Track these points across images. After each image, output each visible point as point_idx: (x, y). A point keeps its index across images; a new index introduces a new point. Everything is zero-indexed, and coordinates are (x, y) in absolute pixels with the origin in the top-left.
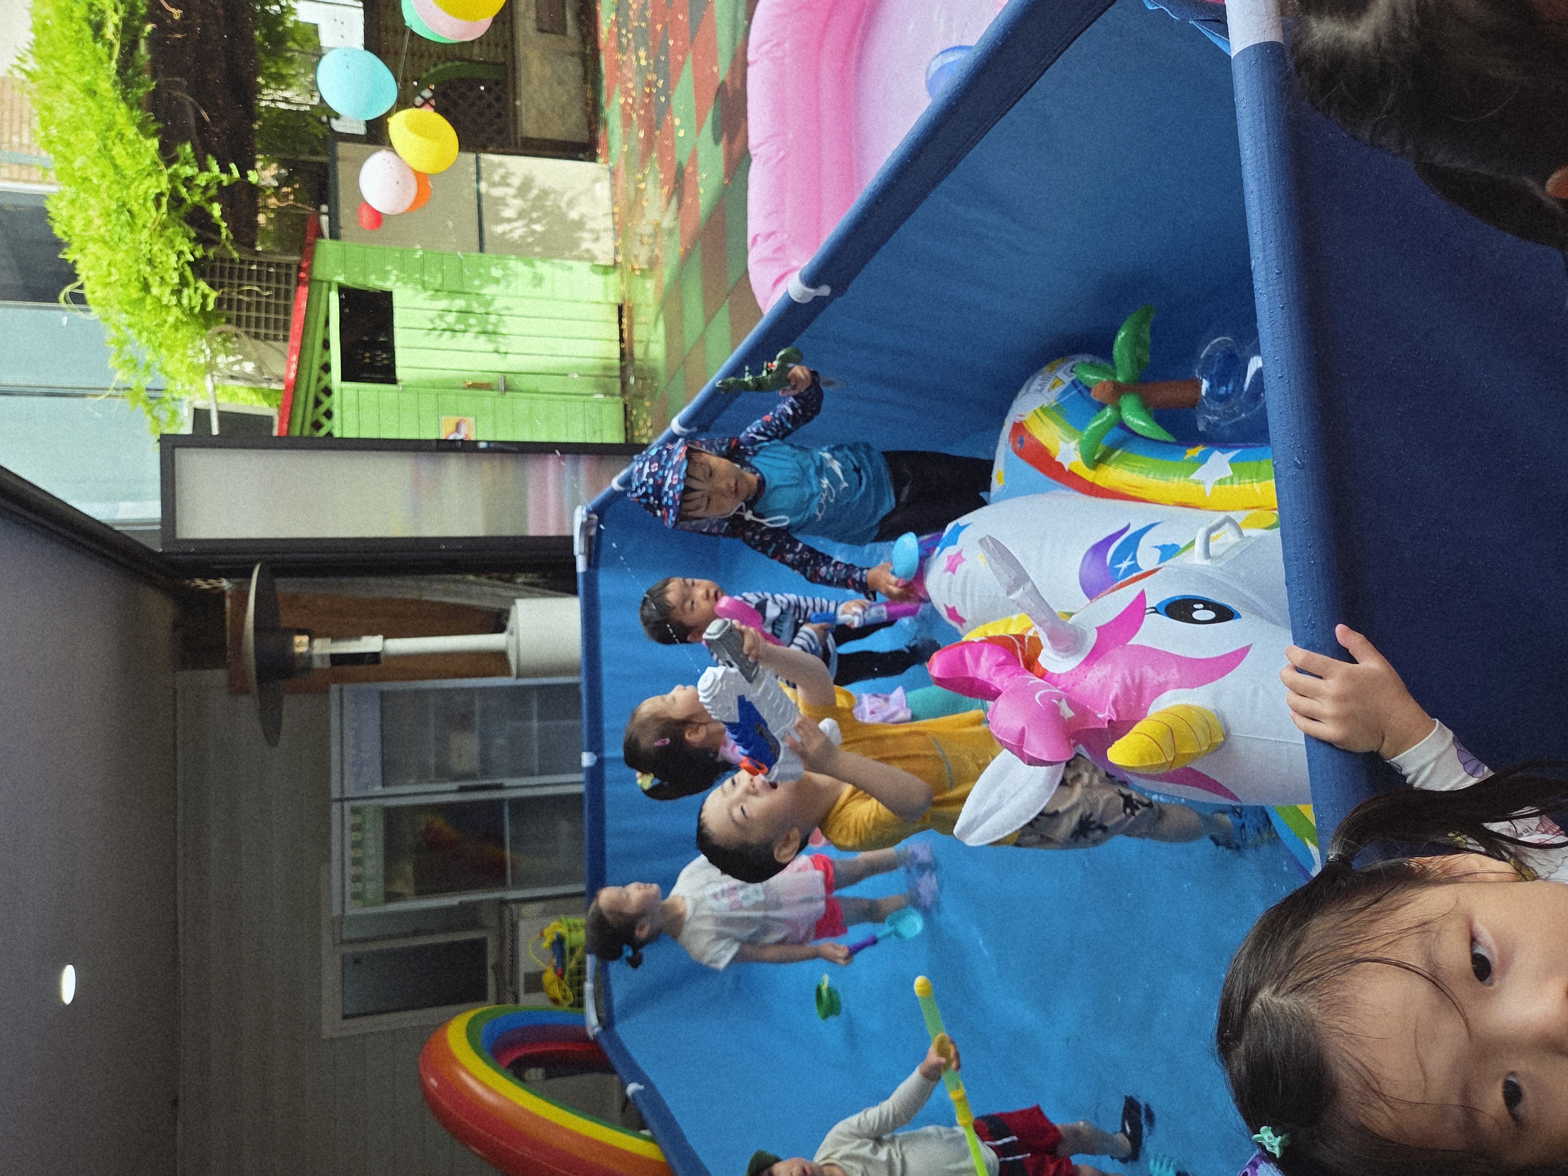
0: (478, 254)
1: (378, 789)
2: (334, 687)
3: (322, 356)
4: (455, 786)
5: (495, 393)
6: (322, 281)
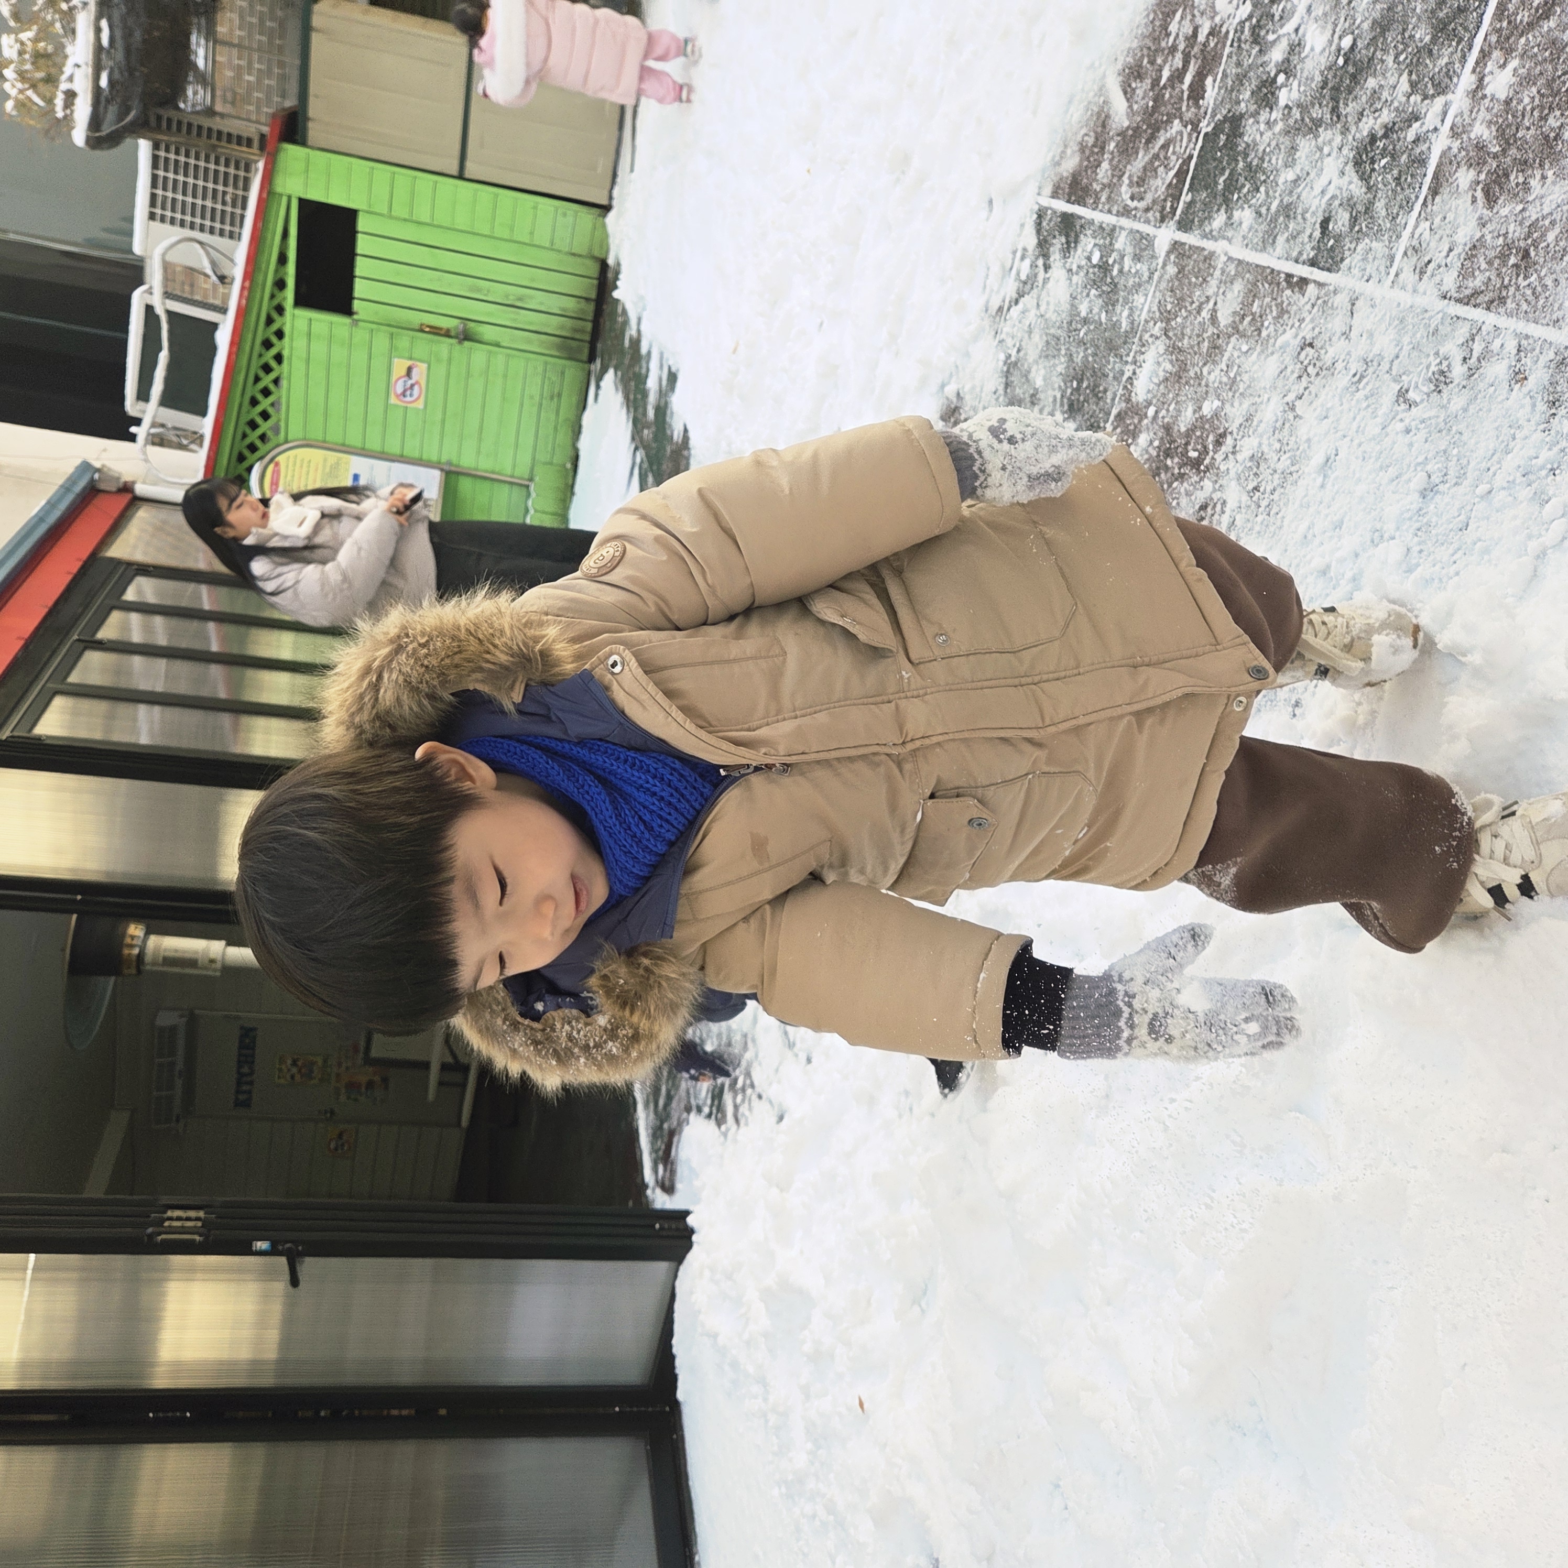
3: (276, 271)
5: (454, 341)
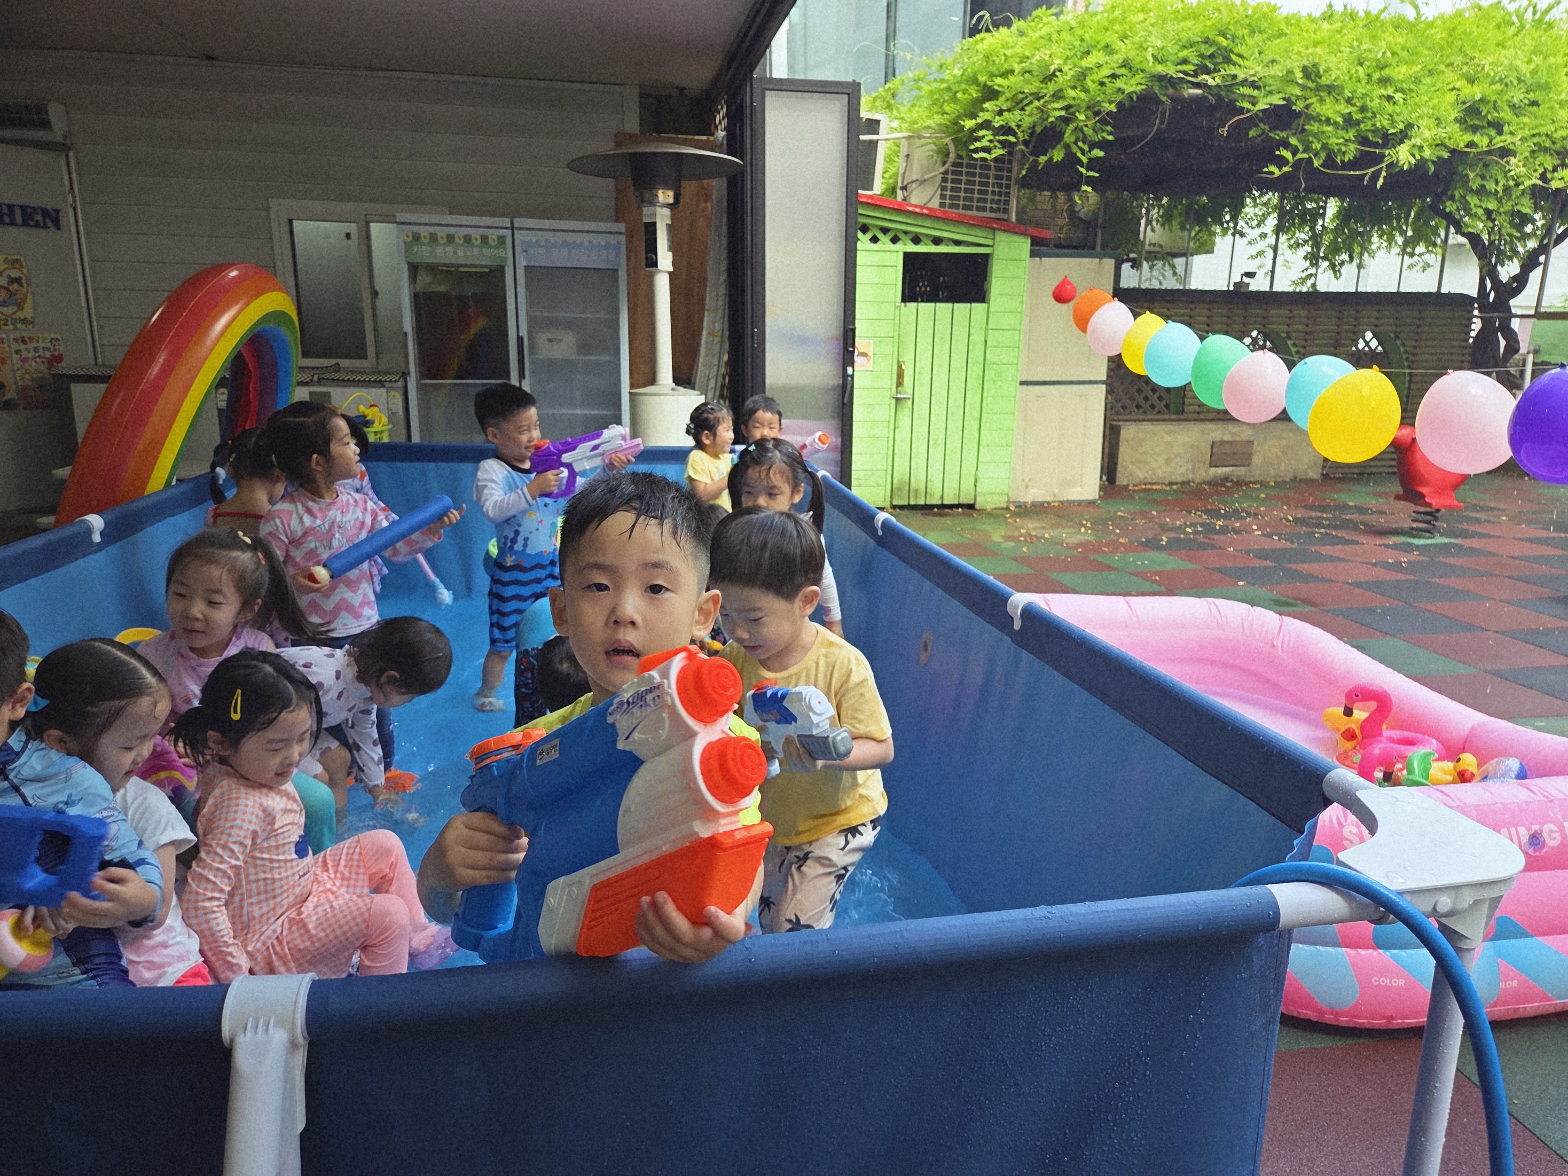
0: (1019, 380)
1: (522, 263)
2: (621, 227)
3: (927, 236)
4: (524, 333)
5: (894, 390)
6: (994, 240)
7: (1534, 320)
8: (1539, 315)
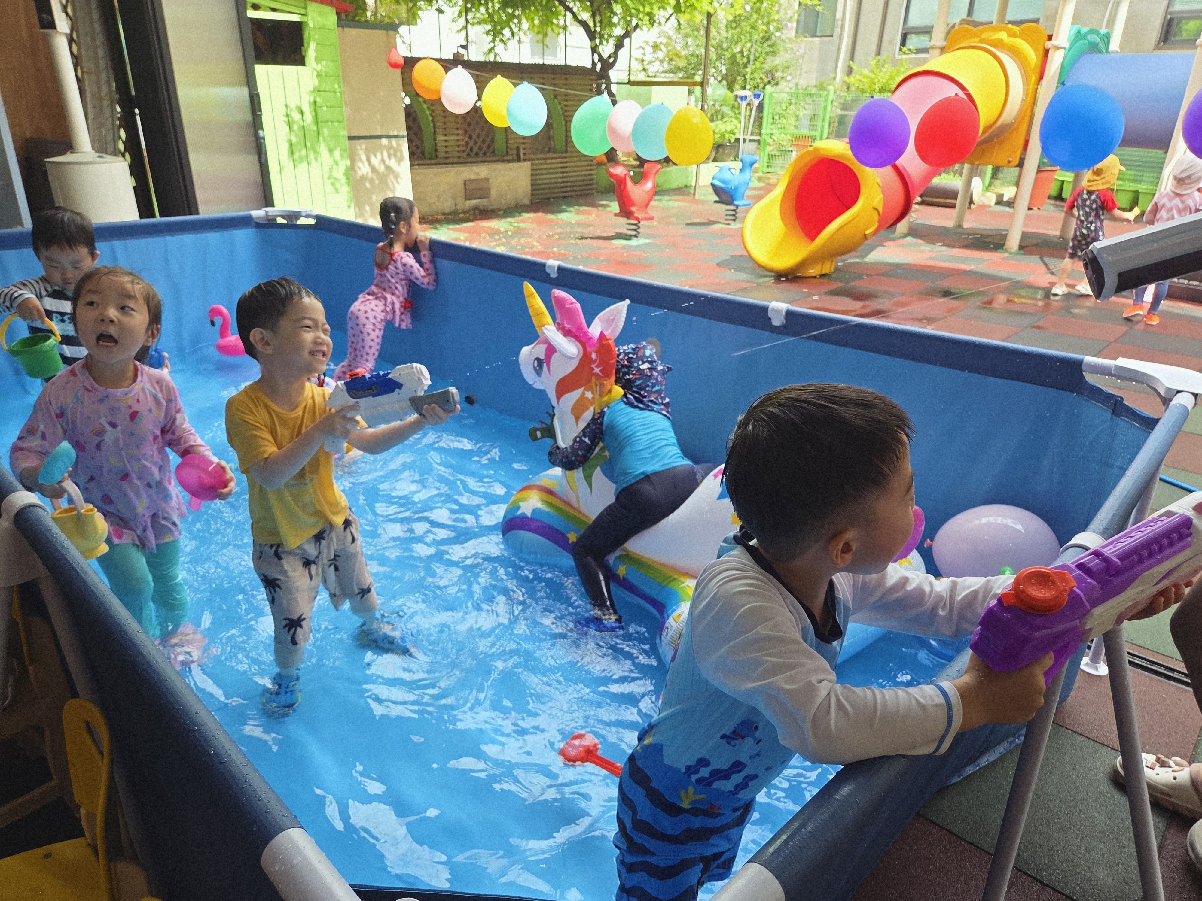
0: (347, 135)
6: (305, 8)
7: (628, 86)
8: (630, 83)
